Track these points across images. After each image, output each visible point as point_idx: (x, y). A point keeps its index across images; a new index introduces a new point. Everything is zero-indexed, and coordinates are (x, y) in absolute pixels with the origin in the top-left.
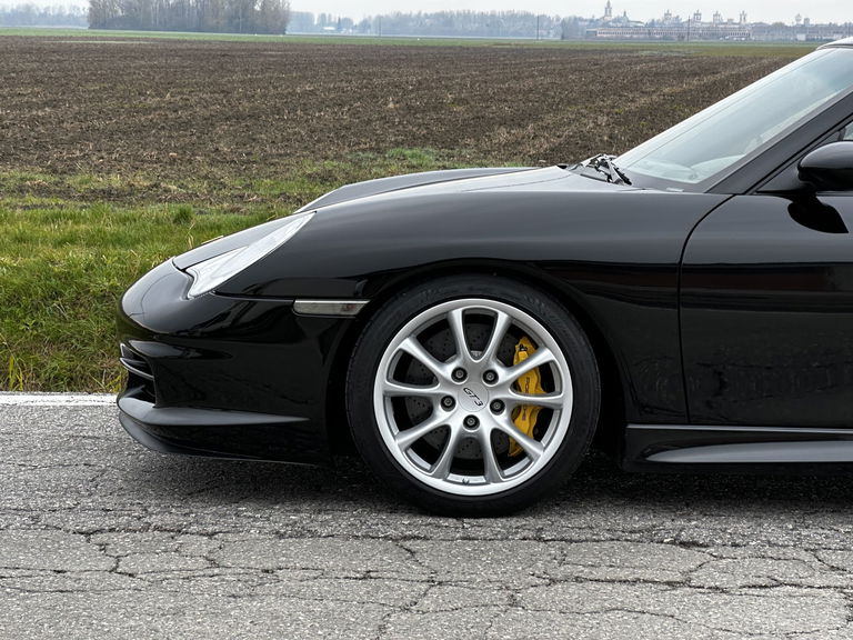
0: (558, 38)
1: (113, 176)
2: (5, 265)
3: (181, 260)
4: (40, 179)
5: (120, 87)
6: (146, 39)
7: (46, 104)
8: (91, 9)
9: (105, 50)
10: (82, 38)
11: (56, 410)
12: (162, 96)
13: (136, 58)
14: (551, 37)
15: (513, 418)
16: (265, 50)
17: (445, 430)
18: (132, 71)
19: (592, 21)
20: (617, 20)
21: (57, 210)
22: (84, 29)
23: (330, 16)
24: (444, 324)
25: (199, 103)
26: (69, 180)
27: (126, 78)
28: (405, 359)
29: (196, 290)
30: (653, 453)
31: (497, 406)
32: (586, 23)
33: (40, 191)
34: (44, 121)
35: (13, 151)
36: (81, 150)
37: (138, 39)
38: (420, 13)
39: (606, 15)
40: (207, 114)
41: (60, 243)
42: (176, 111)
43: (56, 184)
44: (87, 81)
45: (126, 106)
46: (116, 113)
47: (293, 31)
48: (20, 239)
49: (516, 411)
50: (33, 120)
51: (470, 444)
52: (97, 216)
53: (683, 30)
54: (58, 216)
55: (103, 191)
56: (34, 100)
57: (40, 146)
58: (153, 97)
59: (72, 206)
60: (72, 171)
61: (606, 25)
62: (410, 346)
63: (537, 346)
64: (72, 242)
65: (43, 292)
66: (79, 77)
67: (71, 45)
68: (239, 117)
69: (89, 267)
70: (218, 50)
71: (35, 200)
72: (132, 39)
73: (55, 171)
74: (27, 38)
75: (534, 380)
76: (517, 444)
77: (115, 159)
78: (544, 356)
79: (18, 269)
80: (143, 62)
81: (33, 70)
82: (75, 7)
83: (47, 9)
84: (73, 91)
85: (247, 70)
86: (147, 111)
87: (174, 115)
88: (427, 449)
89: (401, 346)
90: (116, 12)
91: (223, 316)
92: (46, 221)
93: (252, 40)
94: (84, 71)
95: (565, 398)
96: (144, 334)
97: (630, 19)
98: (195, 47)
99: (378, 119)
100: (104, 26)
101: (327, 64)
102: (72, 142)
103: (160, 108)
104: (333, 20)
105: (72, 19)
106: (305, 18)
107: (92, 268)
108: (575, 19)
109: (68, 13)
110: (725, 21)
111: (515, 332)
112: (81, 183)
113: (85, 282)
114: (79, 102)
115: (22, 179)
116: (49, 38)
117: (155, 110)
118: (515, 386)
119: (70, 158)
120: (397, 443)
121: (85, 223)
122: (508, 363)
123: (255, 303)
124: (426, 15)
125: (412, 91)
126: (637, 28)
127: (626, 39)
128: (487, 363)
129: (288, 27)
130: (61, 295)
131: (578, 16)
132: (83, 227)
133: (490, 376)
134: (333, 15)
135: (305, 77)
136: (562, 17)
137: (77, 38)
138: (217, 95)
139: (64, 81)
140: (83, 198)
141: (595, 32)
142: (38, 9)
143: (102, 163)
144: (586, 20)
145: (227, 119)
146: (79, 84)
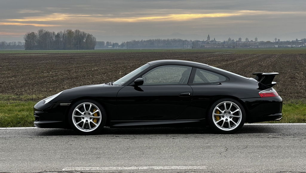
0: (191, 48)
1: (33, 95)
2: (6, 116)
3: (44, 100)
4: (13, 97)
5: (36, 70)
6: (45, 53)
7: (13, 76)
8: (25, 43)
9: (31, 58)
10: (23, 54)
11: (23, 129)
12: (49, 72)
13: (41, 60)
14: (189, 48)
15: (93, 120)
16: (86, 56)
17: (83, 122)
18: (40, 65)
19: (203, 42)
20: (212, 41)
21: (19, 103)
22: (23, 50)
23: (110, 42)
24: (83, 106)
25: (61, 74)
26: (21, 97)
27: (38, 67)
28: (77, 111)
29: (46, 103)
30: (114, 125)
31: (91, 118)
32: (201, 43)
33: (14, 99)
34: (13, 81)
35: (4, 90)
36: (24, 89)
37: (42, 53)
38: (142, 40)
39: (208, 40)
40: (62, 77)
41: (20, 111)
42: (53, 77)
43: (18, 98)
44: (25, 69)
45: (37, 76)
46: (34, 78)
47: (97, 48)
48: (10, 110)
49: (94, 119)
50: (9, 81)
51: (87, 124)
52: (29, 104)
53: (234, 45)
54: (19, 105)
55: (31, 99)
56: (9, 75)
57: (12, 88)
58: (46, 73)
59: (22, 103)
60: (22, 94)
61: (208, 43)
62: (77, 110)
63: (96, 109)
64: (23, 110)
65: (16, 122)
66: (23, 67)
67: (19, 56)
68: (72, 78)
69: (27, 116)
70: (70, 56)
71: (13, 102)
72: (40, 53)
73: (17, 95)
74: (3, 54)
75: (96, 115)
76: (94, 124)
77: (34, 91)
78: (97, 111)
79: (10, 117)
80: (44, 62)
81: (7, 66)
82: (20, 42)
83: (10, 43)
84: (21, 72)
85: (78, 63)
86: (44, 77)
87: (52, 78)
88: (80, 125)
89: (76, 110)
90: (35, 44)
91: (50, 107)
92: (16, 106)
93: (82, 52)
94: (24, 65)
95: (101, 117)
96: (37, 110)
97: (217, 41)
98: (62, 56)
99: (115, 78)
100: (30, 49)
101: (105, 60)
102: (21, 87)
103: (48, 76)
104: (111, 44)
105: (19, 46)
106: (102, 43)
107: (28, 116)
108: (197, 41)
109: (17, 44)
110: (250, 41)
111: (93, 107)
112: (25, 97)
113: (26, 119)
114: (23, 75)
115: (8, 97)
116: (11, 54)
117: (46, 77)
118: (93, 115)
119: (21, 91)
120: (76, 124)
121: (26, 106)
122: (92, 112)
123: (55, 104)
124: (144, 41)
125: (129, 68)
126: (219, 44)
127: (215, 48)
128: (89, 112)
129: (95, 47)
130: (20, 123)
131: (198, 40)
132: (25, 107)
133: (89, 114)
134: (111, 42)
135: (96, 65)
136: (193, 40)
137: (21, 54)
138: (66, 72)
139: (17, 69)
140: (25, 101)
141: (204, 46)
142: (6, 43)
143: (30, 92)
144: (201, 42)
145: (68, 79)
146: (23, 70)
